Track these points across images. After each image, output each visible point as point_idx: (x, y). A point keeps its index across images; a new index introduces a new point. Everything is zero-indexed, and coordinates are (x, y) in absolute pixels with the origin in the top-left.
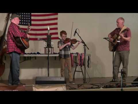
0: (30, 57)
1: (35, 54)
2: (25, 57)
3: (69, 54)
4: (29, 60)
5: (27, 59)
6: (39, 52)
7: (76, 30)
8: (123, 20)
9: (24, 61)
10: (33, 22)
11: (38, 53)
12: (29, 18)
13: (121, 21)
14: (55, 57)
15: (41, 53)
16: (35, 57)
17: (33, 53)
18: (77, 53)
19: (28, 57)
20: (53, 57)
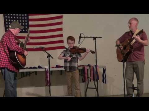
0: (29, 72)
1: (35, 68)
2: (22, 73)
3: (76, 66)
4: (28, 76)
5: (25, 75)
6: (41, 66)
7: (80, 35)
8: (137, 20)
9: (22, 77)
10: (31, 29)
11: (39, 67)
12: (26, 24)
13: (134, 22)
14: (61, 71)
15: (42, 67)
16: (36, 72)
17: (33, 67)
18: (89, 65)
19: (27, 72)
20: (58, 71)
